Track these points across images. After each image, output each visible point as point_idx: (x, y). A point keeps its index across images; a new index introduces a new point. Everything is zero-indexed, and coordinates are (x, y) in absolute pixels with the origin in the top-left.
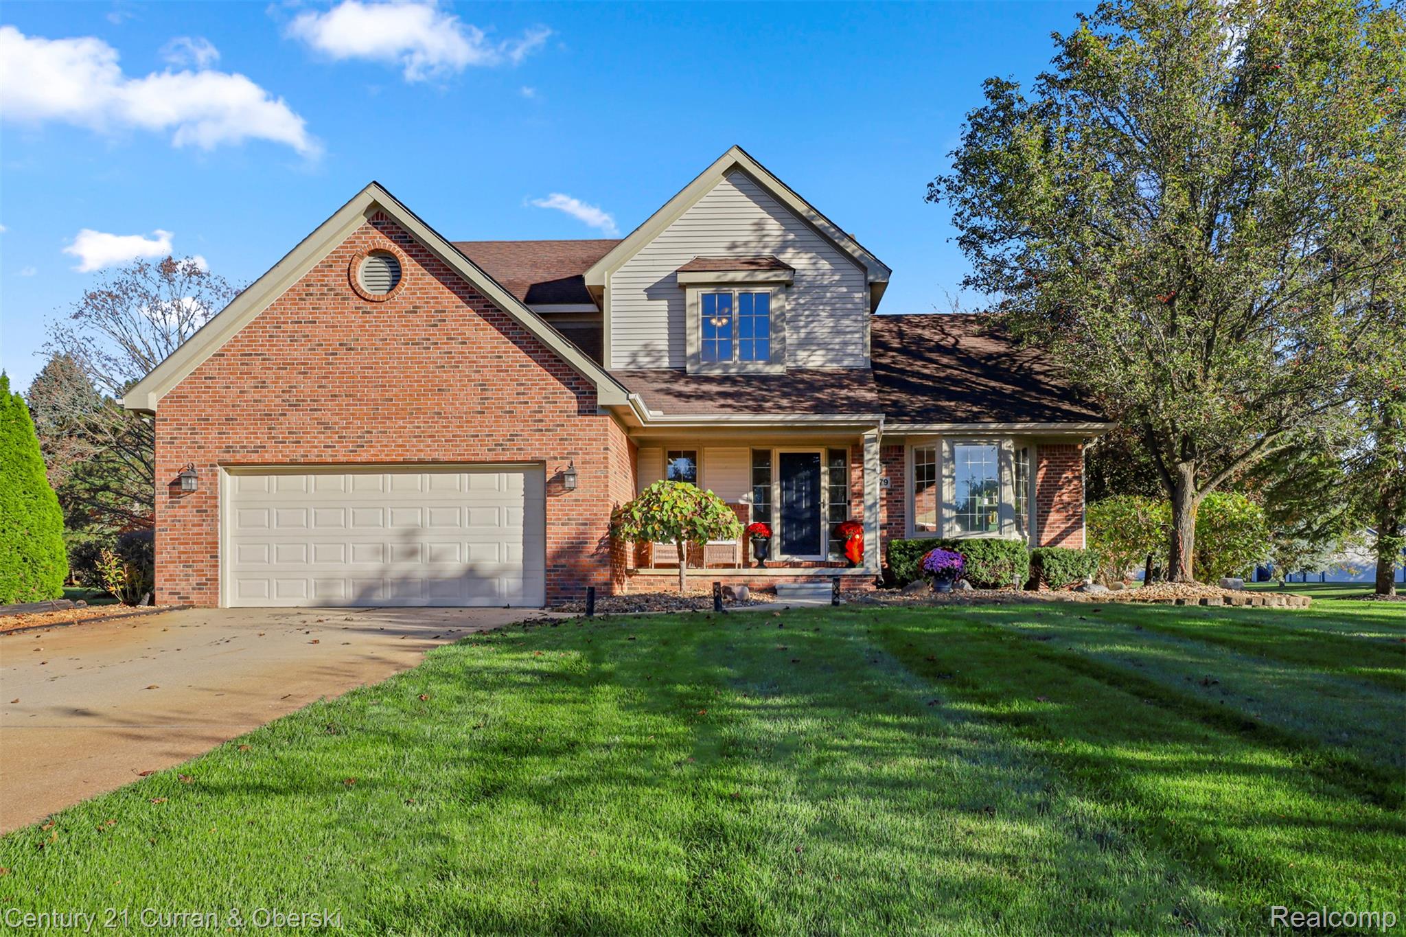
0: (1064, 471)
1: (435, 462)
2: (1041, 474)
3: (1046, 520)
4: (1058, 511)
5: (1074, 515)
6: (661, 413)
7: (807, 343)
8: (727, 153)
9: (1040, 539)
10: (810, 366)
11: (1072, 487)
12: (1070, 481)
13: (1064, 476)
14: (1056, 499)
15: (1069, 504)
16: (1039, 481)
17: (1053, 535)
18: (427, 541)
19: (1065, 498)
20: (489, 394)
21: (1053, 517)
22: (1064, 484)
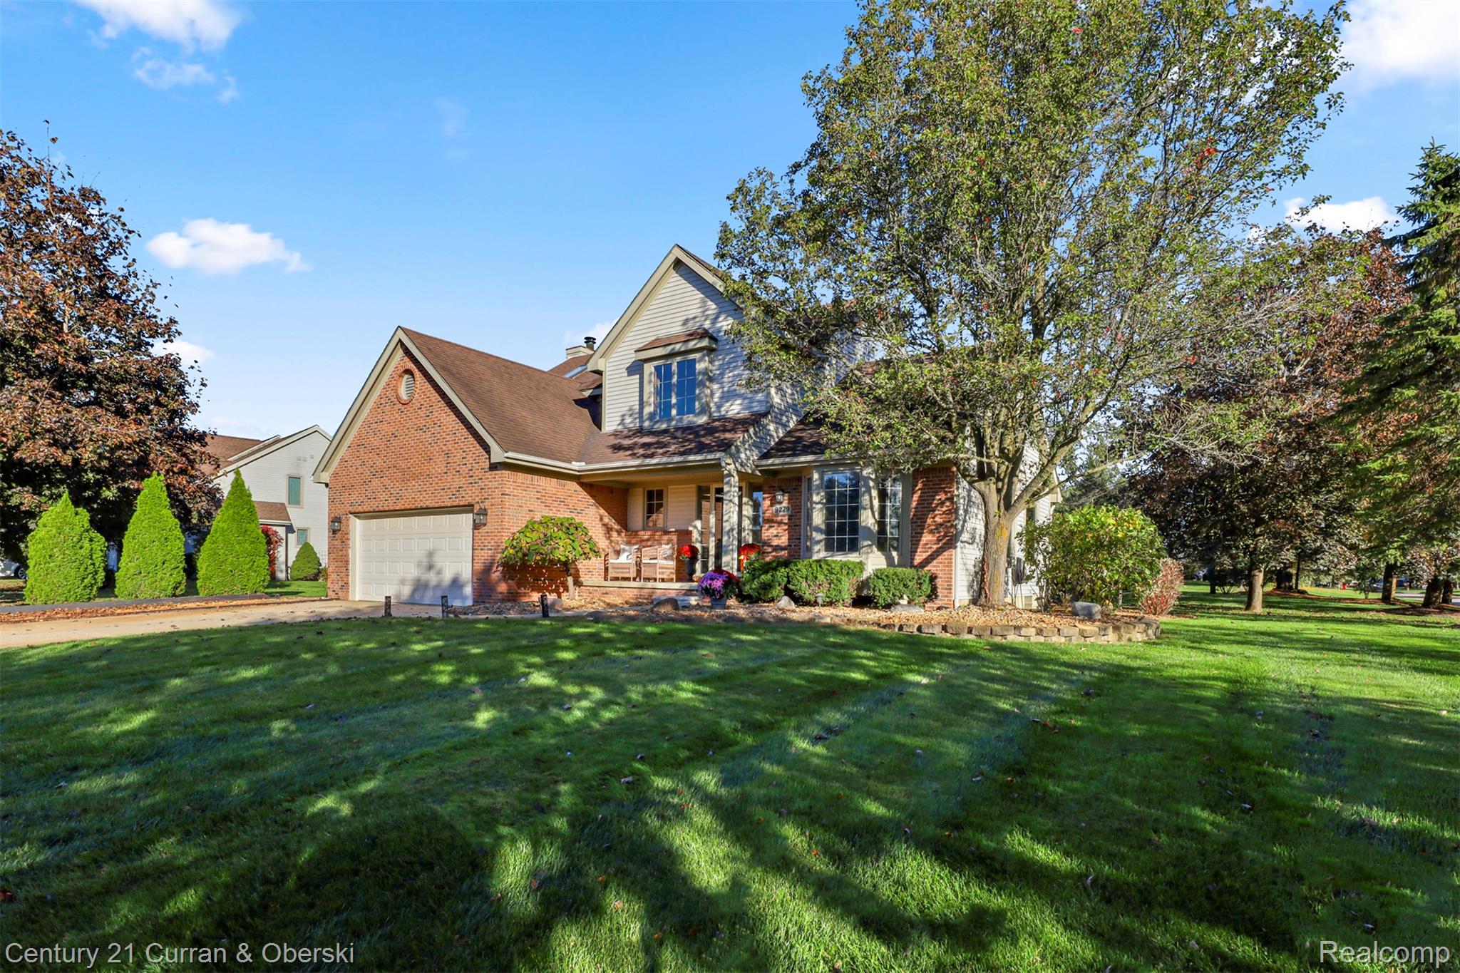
0: (937, 493)
1: (427, 508)
2: (916, 497)
3: (920, 540)
4: (931, 532)
5: (945, 536)
6: (583, 464)
7: (729, 396)
8: (670, 252)
9: (913, 559)
10: (730, 414)
11: (944, 509)
12: (942, 503)
13: (938, 497)
14: (929, 521)
15: (941, 525)
16: (914, 504)
17: (925, 556)
18: (439, 561)
19: (938, 519)
20: (450, 460)
21: (927, 538)
22: (937, 505)
